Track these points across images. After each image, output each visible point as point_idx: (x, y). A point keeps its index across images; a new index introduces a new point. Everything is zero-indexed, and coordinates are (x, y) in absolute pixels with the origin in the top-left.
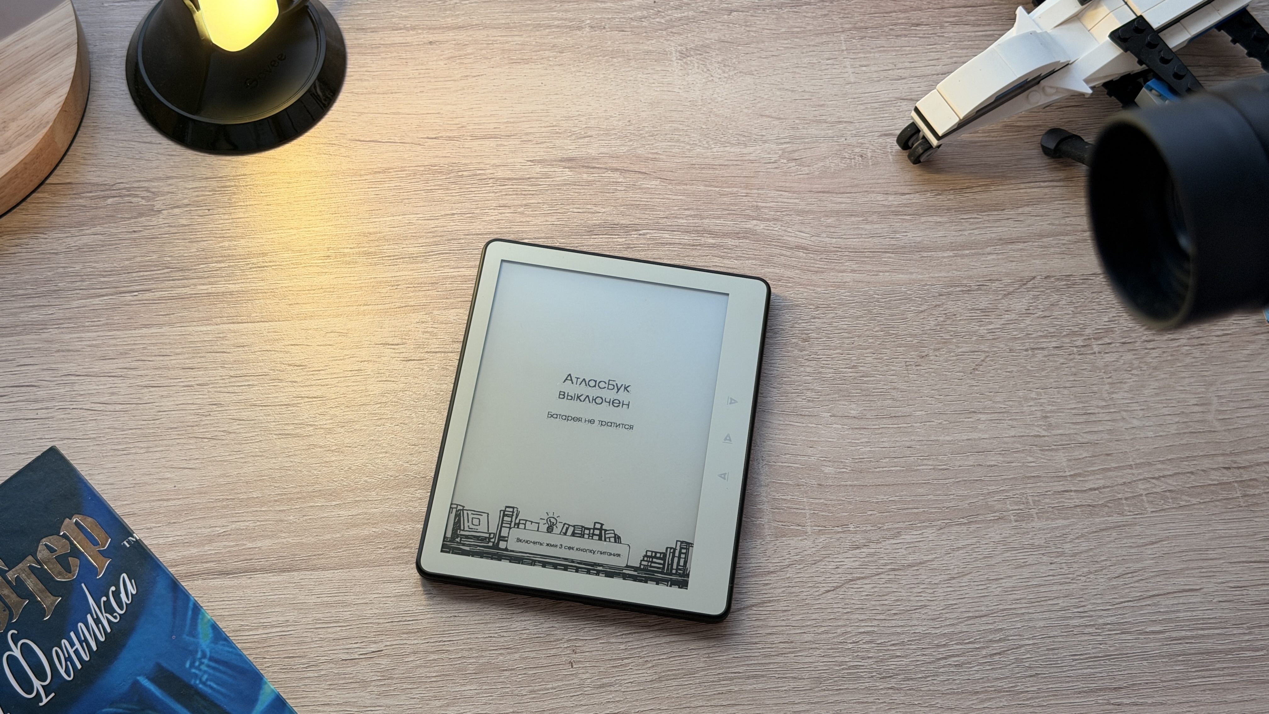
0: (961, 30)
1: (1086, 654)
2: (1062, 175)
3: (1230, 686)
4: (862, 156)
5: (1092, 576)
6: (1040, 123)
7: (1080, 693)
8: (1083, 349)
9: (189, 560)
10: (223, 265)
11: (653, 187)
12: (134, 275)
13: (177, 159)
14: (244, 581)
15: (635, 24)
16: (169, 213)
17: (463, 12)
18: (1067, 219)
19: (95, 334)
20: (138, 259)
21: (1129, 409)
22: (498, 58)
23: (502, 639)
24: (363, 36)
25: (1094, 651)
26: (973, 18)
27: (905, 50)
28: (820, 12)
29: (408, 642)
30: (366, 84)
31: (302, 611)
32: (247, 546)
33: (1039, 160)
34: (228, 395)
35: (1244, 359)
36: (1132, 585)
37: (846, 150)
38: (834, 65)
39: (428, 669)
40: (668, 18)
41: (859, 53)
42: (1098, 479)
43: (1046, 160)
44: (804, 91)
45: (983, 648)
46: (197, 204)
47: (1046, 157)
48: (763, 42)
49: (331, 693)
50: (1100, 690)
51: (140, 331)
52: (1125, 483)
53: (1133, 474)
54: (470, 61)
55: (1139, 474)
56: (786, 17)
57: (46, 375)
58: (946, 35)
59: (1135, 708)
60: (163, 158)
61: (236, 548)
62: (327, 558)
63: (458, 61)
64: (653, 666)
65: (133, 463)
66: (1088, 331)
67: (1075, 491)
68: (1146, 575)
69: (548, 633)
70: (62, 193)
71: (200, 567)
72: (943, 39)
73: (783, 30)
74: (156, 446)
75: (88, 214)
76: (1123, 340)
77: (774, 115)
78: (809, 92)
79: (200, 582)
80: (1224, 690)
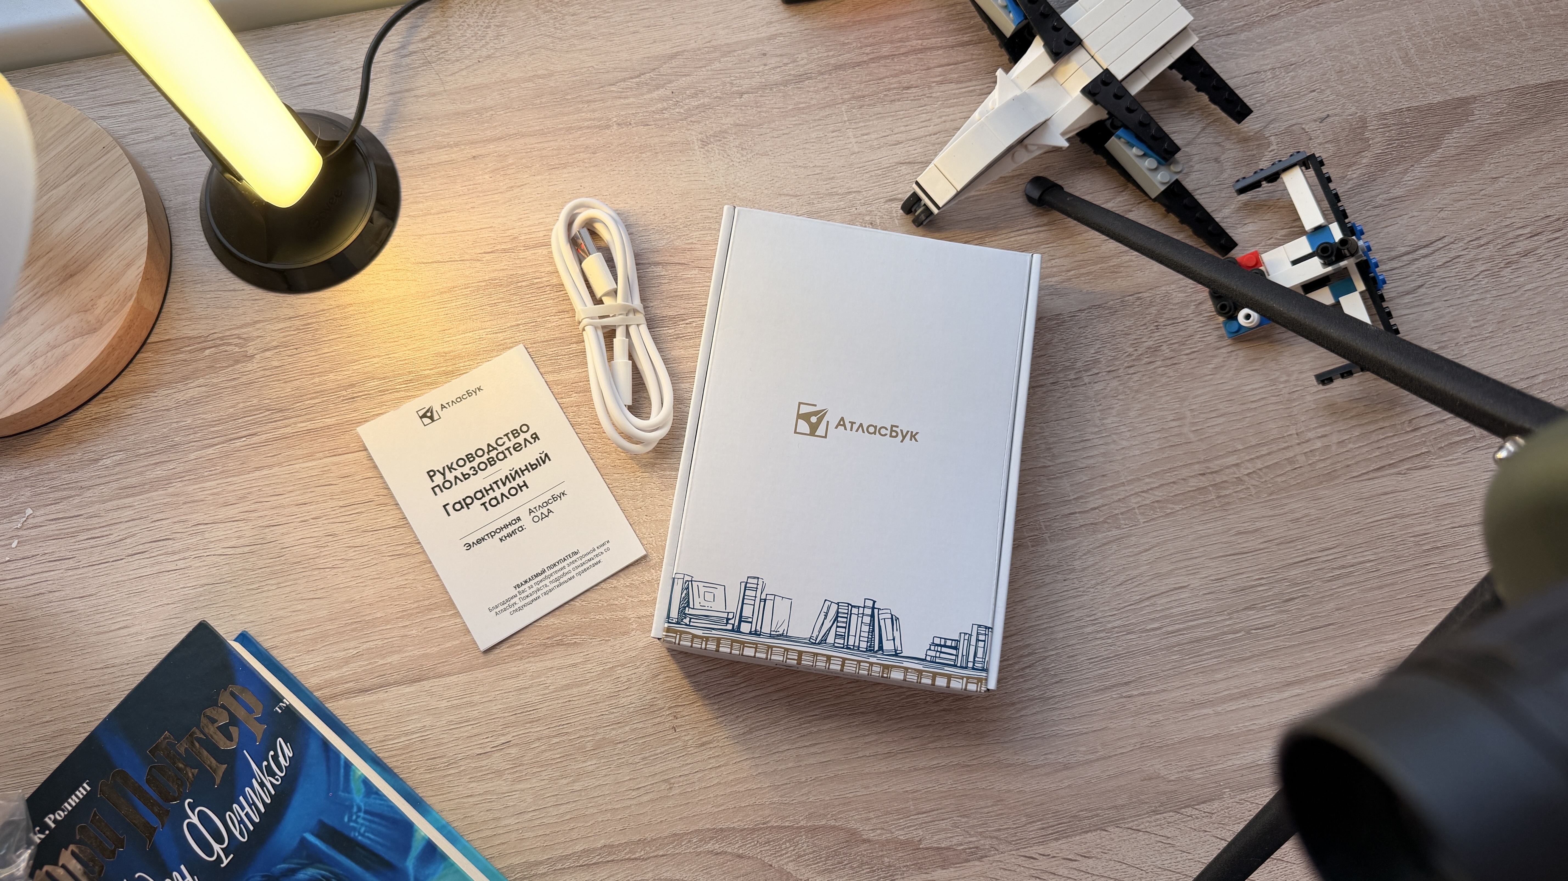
0: (946, 88)
1: (1100, 656)
2: (1045, 220)
3: (1216, 667)
4: (871, 224)
5: (1099, 587)
6: (1023, 171)
7: (1097, 691)
8: (1075, 382)
9: (332, 683)
10: (317, 401)
11: (693, 276)
12: (240, 421)
13: (261, 303)
14: (381, 695)
15: (657, 116)
16: (261, 357)
17: (500, 123)
18: (1053, 262)
19: (214, 482)
20: (241, 405)
21: (1118, 431)
22: (538, 166)
23: (612, 716)
24: (412, 158)
25: (1106, 653)
26: (956, 76)
27: (900, 115)
28: (821, 86)
29: (531, 730)
30: (421, 206)
31: (436, 716)
32: (379, 663)
33: (1024, 208)
34: (341, 524)
35: (1210, 373)
36: (1132, 590)
37: (858, 219)
38: (838, 136)
39: (552, 752)
40: (686, 107)
41: (860, 122)
42: (1097, 499)
43: (1031, 208)
44: (815, 166)
45: (1015, 663)
46: (284, 345)
47: (1030, 204)
48: (774, 121)
49: (471, 785)
50: (1114, 686)
51: (254, 475)
52: (1119, 500)
53: (1126, 491)
54: (513, 171)
55: (1131, 490)
56: (791, 93)
57: (177, 528)
58: (934, 95)
59: (1143, 697)
60: (248, 303)
61: (370, 667)
62: (451, 664)
63: (502, 173)
64: (743, 720)
65: (268, 600)
66: (1079, 364)
67: (1079, 512)
68: (1144, 580)
69: (652, 704)
70: (163, 350)
71: (341, 688)
72: (932, 99)
73: (790, 107)
74: (286, 582)
75: (190, 367)
76: (1108, 369)
77: (791, 193)
78: (820, 166)
79: (344, 701)
80: (1212, 671)
